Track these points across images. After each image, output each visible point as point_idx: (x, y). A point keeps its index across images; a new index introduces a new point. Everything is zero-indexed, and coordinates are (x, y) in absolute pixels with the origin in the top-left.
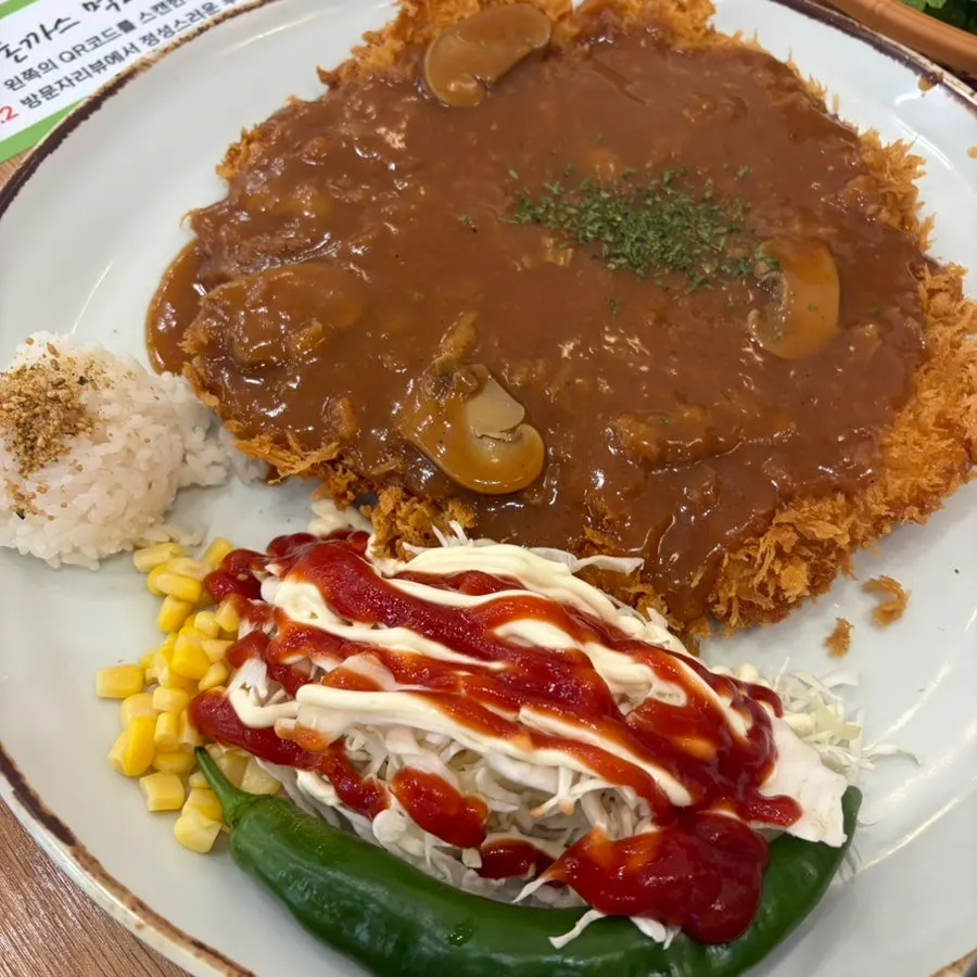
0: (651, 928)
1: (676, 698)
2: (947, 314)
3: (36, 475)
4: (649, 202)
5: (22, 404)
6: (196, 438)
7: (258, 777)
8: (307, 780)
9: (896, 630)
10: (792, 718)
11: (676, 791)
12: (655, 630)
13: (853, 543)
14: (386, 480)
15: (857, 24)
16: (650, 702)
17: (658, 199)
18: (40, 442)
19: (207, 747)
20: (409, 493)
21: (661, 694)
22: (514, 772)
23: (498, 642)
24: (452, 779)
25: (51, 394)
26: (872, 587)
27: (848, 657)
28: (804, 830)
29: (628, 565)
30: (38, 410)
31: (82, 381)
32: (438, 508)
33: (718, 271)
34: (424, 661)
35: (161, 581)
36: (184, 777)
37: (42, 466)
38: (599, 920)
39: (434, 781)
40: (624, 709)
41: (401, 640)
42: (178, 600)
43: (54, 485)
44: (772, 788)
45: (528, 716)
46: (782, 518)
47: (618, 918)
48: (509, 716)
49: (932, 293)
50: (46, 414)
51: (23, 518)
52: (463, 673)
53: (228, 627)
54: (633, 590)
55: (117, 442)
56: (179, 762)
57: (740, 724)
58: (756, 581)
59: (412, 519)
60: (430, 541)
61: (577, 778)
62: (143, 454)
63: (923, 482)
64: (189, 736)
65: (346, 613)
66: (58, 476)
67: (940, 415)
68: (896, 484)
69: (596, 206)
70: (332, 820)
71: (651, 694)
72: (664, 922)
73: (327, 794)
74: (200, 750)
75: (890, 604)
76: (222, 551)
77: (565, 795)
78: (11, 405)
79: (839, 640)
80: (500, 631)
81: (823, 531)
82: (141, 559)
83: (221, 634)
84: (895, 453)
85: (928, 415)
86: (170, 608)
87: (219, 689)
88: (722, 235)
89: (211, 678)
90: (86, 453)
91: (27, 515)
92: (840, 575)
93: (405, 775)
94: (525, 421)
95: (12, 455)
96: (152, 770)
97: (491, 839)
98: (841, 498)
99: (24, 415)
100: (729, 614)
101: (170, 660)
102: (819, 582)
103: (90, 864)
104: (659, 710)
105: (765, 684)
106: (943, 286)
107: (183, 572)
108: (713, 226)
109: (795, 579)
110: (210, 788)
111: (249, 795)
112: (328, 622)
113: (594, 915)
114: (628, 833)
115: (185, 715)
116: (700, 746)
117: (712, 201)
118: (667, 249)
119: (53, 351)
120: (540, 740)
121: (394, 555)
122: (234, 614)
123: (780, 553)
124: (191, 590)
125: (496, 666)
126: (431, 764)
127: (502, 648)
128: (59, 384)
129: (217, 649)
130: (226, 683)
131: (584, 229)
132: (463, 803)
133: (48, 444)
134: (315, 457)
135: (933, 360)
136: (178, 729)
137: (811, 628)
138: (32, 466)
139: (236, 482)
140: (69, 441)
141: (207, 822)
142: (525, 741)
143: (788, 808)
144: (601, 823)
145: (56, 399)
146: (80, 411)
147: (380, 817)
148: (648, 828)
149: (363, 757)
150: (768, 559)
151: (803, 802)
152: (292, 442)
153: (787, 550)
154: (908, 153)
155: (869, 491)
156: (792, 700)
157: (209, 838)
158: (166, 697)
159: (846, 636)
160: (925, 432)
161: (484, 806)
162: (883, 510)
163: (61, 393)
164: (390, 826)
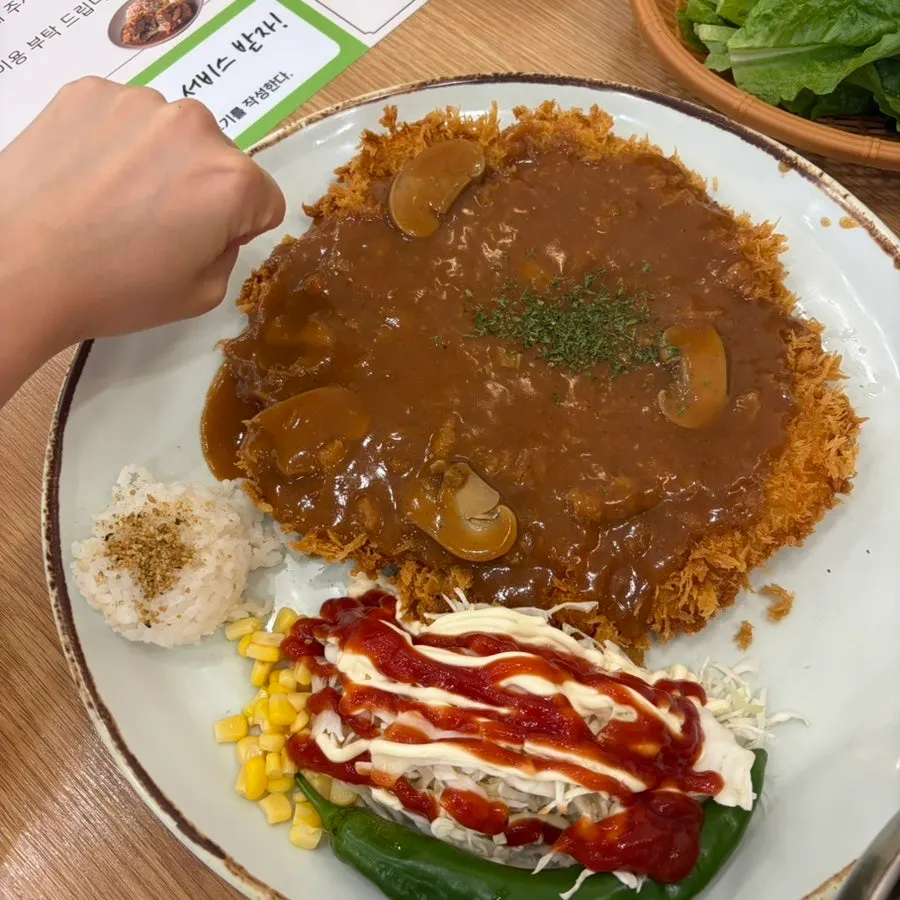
0: (628, 879)
1: (630, 716)
2: (812, 368)
3: (158, 599)
4: (575, 305)
5: (140, 550)
6: (257, 534)
7: (341, 793)
8: (379, 795)
9: (786, 621)
10: (713, 705)
11: (635, 784)
12: (611, 659)
13: (750, 566)
14: (403, 557)
15: (726, 118)
16: (615, 723)
17: (581, 301)
18: (158, 578)
19: (302, 772)
20: (421, 564)
21: (620, 714)
22: (525, 787)
23: (504, 691)
24: (481, 792)
25: (159, 538)
26: (767, 591)
27: (752, 648)
28: (725, 799)
29: (587, 606)
30: (153, 553)
31: (178, 522)
32: (443, 574)
33: (633, 358)
34: (454, 709)
35: (253, 651)
36: (289, 794)
37: (162, 594)
38: (591, 876)
39: (469, 795)
40: (594, 728)
41: (435, 697)
42: (263, 663)
43: (171, 604)
44: (702, 765)
45: (531, 748)
46: (696, 555)
47: (604, 873)
48: (516, 747)
49: (799, 351)
50: (159, 554)
51: (149, 627)
52: (482, 720)
53: (304, 682)
54: (591, 622)
55: (210, 560)
56: (285, 785)
57: (675, 723)
58: (680, 605)
59: (426, 587)
60: (446, 609)
61: (567, 787)
62: (229, 566)
63: (797, 517)
64: (289, 768)
65: (391, 673)
66: (173, 599)
67: (808, 462)
68: (778, 520)
69: (534, 313)
70: (399, 819)
71: (613, 716)
72: (635, 874)
73: (394, 803)
74: (298, 775)
75: (780, 607)
76: (288, 621)
77: (561, 801)
78: (133, 552)
79: (744, 636)
80: (503, 683)
81: (727, 562)
82: (232, 633)
83: (299, 689)
84: (776, 495)
85: (799, 462)
86: (260, 671)
87: (306, 731)
88: (632, 326)
89: (299, 724)
90: (191, 578)
91: (152, 624)
92: (741, 589)
93: (448, 793)
94: (500, 503)
95: (139, 588)
96: (267, 793)
97: (512, 819)
98: (738, 535)
99: (144, 558)
100: (663, 629)
101: (268, 712)
102: (726, 598)
103: (238, 870)
104: (618, 727)
105: (693, 679)
106: (807, 345)
107: (267, 643)
108: (627, 319)
109: (708, 600)
110: (308, 800)
111: (339, 807)
112: (379, 682)
113: (587, 873)
114: (605, 813)
115: (284, 752)
116: (649, 748)
117: (623, 297)
118: (592, 343)
119: (153, 500)
120: (541, 764)
121: (418, 617)
122: (307, 672)
123: (695, 580)
124: (272, 655)
125: (504, 711)
126: (467, 785)
127: (506, 697)
128: (163, 530)
129: (299, 701)
130: (309, 726)
131: (528, 335)
132: (492, 806)
133: (164, 578)
134: (350, 547)
135: (802, 414)
136: (281, 764)
137: (723, 629)
138: (154, 593)
139: (288, 559)
140: (177, 573)
141: (313, 830)
142: (531, 768)
143: (714, 780)
144: (587, 815)
145: (163, 541)
146: (182, 548)
147: (436, 824)
148: (619, 810)
149: (415, 776)
150: (688, 589)
151: (725, 775)
152: (332, 537)
153: (701, 580)
154: (774, 232)
155: (759, 527)
156: (713, 686)
157: (316, 840)
158: (271, 741)
159: (750, 634)
160: (798, 476)
161: (502, 806)
162: (769, 540)
163: (167, 537)
164: (443, 827)
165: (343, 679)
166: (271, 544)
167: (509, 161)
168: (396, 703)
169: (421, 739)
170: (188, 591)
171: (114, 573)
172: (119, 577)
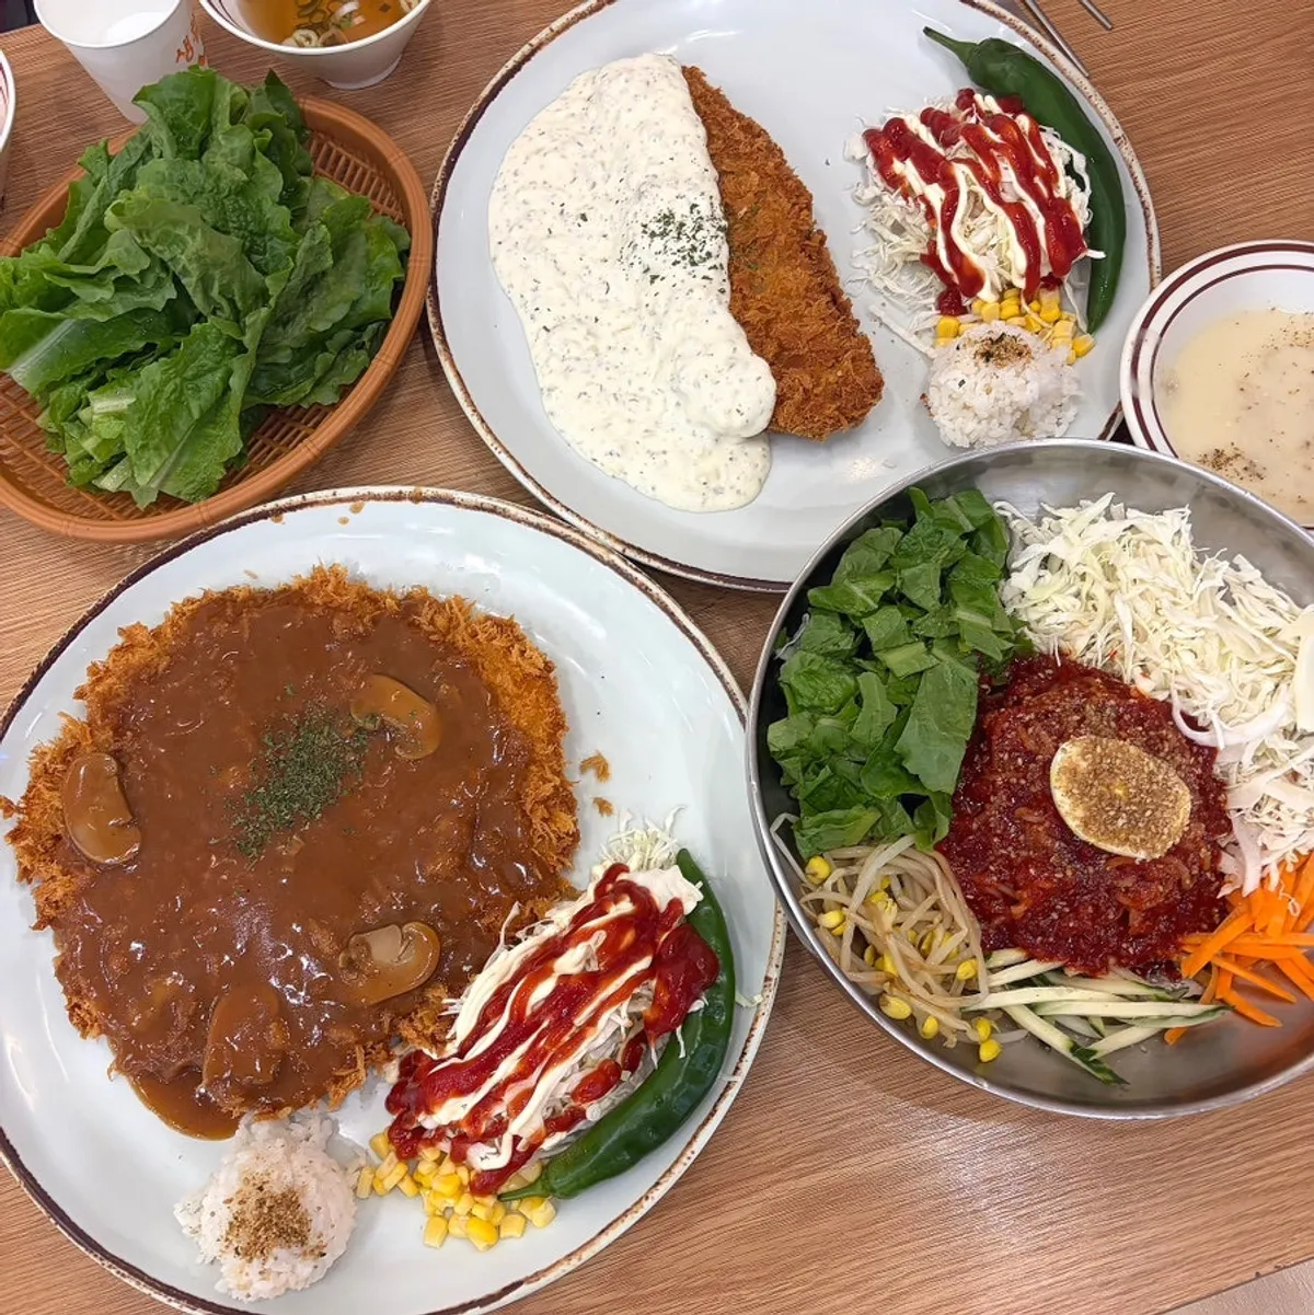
0: (698, 1006)
1: (601, 936)
2: (451, 619)
3: (310, 1235)
4: (282, 765)
5: (266, 1230)
7: (530, 1172)
8: (548, 1144)
9: (612, 770)
10: (633, 864)
11: (644, 963)
12: (561, 917)
13: (558, 774)
14: (393, 1027)
16: (599, 950)
17: (282, 757)
18: (296, 1226)
19: (499, 1193)
20: (406, 1016)
21: (596, 943)
22: (601, 1041)
23: (534, 1015)
24: (588, 1071)
25: (266, 1210)
26: (583, 768)
27: (615, 808)
28: (689, 907)
29: (514, 911)
30: (275, 1221)
31: (261, 1189)
32: (424, 1002)
33: (356, 751)
34: (524, 1057)
35: (389, 1183)
36: (508, 1212)
37: (309, 1230)
38: (683, 1030)
39: (584, 1081)
40: (594, 967)
41: (508, 1066)
42: (402, 1180)
43: (320, 1228)
44: (662, 903)
45: (579, 1021)
46: (528, 807)
47: (686, 1019)
48: (573, 1030)
49: (432, 622)
50: (279, 1217)
51: (324, 1255)
52: (542, 1043)
53: (436, 1155)
54: (527, 912)
55: (304, 1178)
56: (500, 1211)
57: (625, 906)
58: (554, 841)
59: (427, 1023)
60: (452, 1019)
61: (618, 1012)
62: (317, 1166)
63: (548, 719)
64: (490, 1201)
65: (474, 1087)
66: (317, 1224)
67: (515, 683)
68: (541, 733)
69: (267, 801)
70: (572, 1139)
71: (594, 949)
72: (697, 998)
73: (560, 1136)
74: (499, 1197)
75: (600, 767)
76: (382, 1143)
77: (623, 1022)
78: (264, 1237)
79: (604, 806)
80: (528, 1012)
81: (547, 789)
82: (364, 1192)
83: (439, 1162)
84: (524, 723)
85: (511, 688)
86: (407, 1186)
87: (473, 1174)
88: (329, 733)
89: (464, 1175)
90: (310, 1201)
91: (324, 1251)
92: (570, 788)
93: (574, 1095)
94: (401, 928)
95: (294, 1247)
96: (498, 1228)
97: (619, 1060)
98: (533, 768)
99: (274, 1231)
100: (563, 863)
101: (443, 1195)
102: (569, 805)
103: (537, 1276)
104: (605, 949)
105: (609, 864)
106: (431, 612)
107: (389, 1169)
108: (322, 732)
109: (564, 822)
110: (521, 1199)
111: (539, 1178)
112: (472, 1100)
113: (679, 1029)
114: (651, 994)
115: (477, 1199)
116: (629, 937)
117: (301, 722)
118: (323, 774)
119: (230, 1201)
120: (592, 1022)
121: (444, 1043)
122: (431, 1149)
123: (545, 820)
124: (401, 1169)
125: (545, 1024)
126: (577, 1078)
127: (538, 1014)
128: (261, 1203)
129: (448, 1166)
130: (470, 1169)
131: (282, 818)
132: (601, 1069)
133: (299, 1222)
134: (360, 1064)
135: (479, 660)
136: (483, 1205)
137: (588, 814)
138: (305, 1236)
140: (301, 1210)
141: (542, 1207)
142: (591, 1030)
143: (675, 904)
144: (643, 1007)
145: (270, 1208)
146: (284, 1195)
147: (588, 1115)
148: (654, 983)
149: (550, 1111)
150: (547, 829)
151: (676, 895)
152: (344, 1074)
153: (547, 816)
154: (326, 568)
155: (537, 750)
156: (622, 853)
157: (550, 1208)
158: (463, 1204)
159: (605, 802)
160: (519, 697)
161: (605, 1061)
162: (551, 748)
163: (268, 1204)
164: (594, 1112)
165: (453, 1126)
166: (315, 1124)
167: (118, 731)
168: (494, 1096)
169: (529, 1093)
170: (319, 1208)
171: (271, 1260)
172: (276, 1258)
